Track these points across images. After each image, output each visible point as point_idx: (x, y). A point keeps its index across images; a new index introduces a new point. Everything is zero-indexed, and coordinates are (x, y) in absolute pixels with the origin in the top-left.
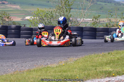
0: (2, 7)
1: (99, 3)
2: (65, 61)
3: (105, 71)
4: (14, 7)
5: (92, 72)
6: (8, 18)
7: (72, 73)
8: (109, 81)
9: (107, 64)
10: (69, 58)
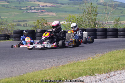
0: (41, 14)
1: (119, 8)
2: (92, 57)
4: (51, 14)
5: (115, 65)
6: (46, 23)
7: (98, 67)
10: (96, 54)
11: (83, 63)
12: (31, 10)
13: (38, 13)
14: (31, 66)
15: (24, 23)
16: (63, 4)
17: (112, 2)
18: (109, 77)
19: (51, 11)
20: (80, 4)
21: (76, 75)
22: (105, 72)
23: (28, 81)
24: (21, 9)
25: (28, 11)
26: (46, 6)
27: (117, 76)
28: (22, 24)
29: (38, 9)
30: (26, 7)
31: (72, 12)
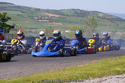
0: (50, 24)
2: (89, 63)
3: (116, 71)
4: (58, 24)
5: (107, 71)
7: (92, 72)
8: (118, 78)
9: (117, 65)
10: (92, 60)
11: (81, 68)
12: (42, 20)
13: (47, 23)
14: (37, 69)
15: (35, 31)
16: (68, 16)
17: (109, 16)
18: (101, 82)
19: (58, 22)
20: (83, 16)
21: (74, 78)
22: (98, 77)
23: (33, 82)
24: (33, 19)
25: (39, 21)
26: (54, 17)
27: (108, 80)
28: (33, 31)
29: (47, 19)
30: (38, 17)
31: (76, 23)
